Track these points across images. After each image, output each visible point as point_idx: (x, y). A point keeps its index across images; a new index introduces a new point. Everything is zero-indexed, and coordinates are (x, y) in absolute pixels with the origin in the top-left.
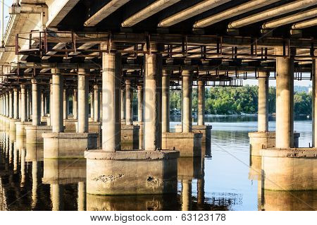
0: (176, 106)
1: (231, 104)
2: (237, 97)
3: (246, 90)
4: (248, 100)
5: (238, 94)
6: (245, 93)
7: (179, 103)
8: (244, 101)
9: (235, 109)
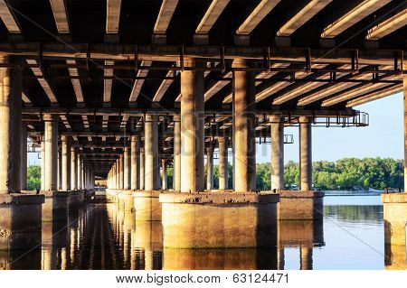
0: (293, 182)
1: (357, 178)
2: (366, 170)
3: (376, 163)
4: (379, 174)
5: (367, 167)
6: (375, 166)
7: (296, 178)
8: (374, 176)
9: (362, 184)
